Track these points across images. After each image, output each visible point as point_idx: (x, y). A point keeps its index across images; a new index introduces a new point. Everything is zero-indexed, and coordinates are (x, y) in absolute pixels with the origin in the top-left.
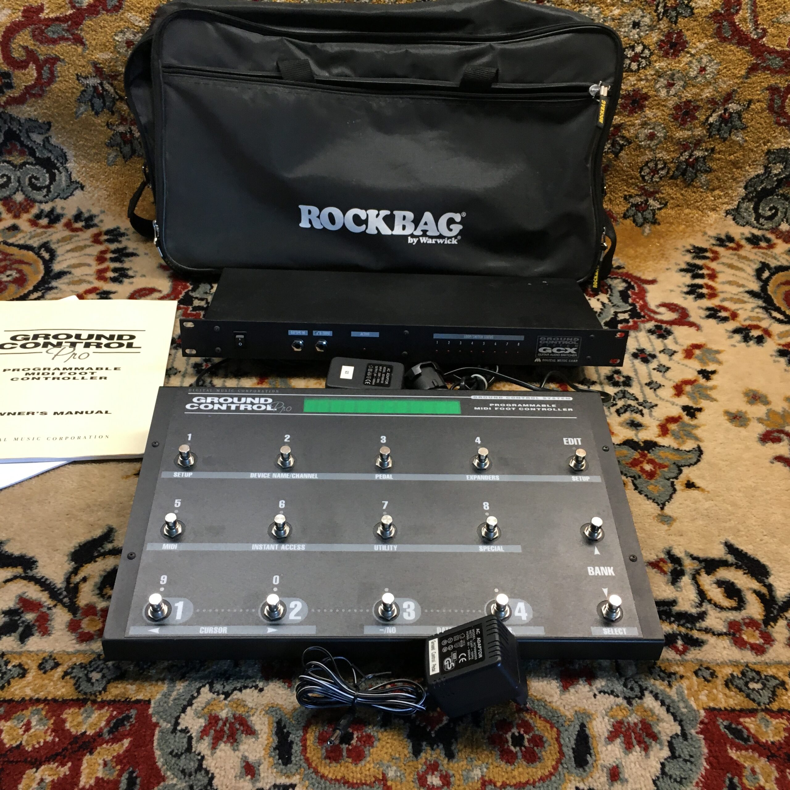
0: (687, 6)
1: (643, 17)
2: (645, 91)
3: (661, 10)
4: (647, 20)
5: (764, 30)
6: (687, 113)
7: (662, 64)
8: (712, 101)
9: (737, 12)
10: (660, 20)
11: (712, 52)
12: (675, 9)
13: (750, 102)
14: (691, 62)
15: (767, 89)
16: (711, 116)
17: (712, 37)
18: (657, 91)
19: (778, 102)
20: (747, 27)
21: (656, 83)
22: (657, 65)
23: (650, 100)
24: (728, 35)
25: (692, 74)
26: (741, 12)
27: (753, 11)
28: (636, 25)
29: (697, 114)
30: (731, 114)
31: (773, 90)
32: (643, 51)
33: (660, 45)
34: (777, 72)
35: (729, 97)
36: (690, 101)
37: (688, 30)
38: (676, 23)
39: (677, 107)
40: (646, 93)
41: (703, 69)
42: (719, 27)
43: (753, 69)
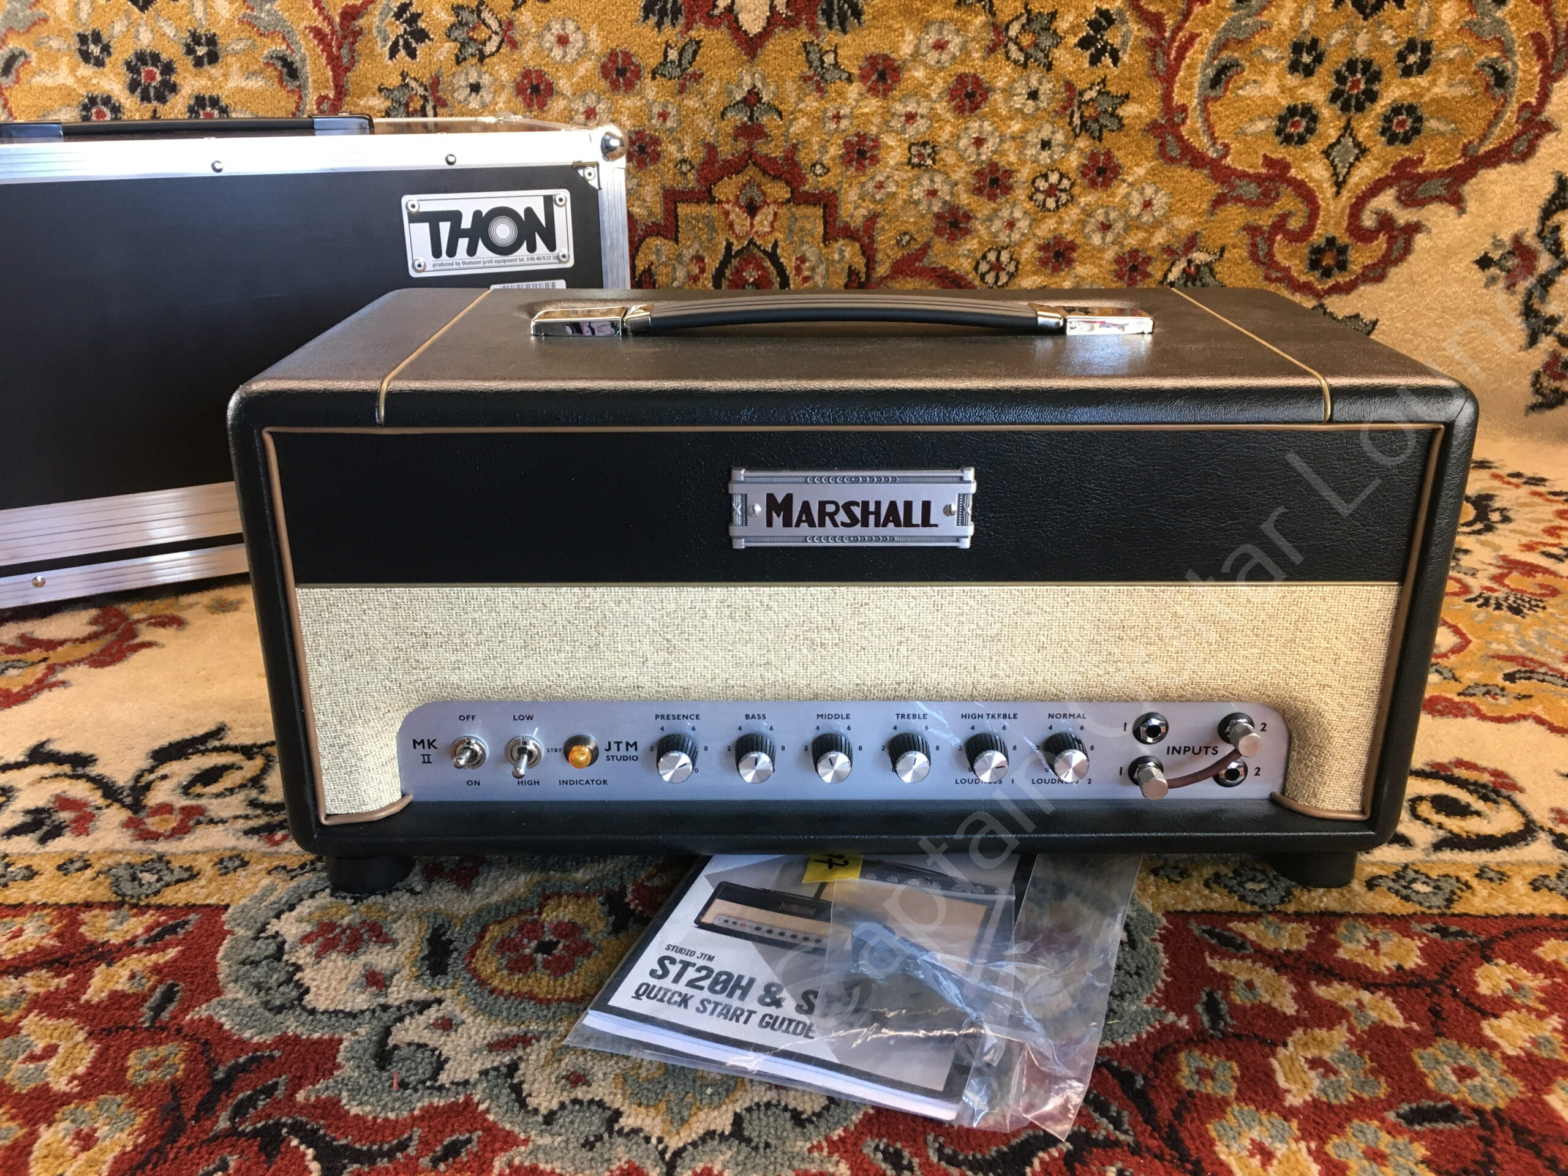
0: (1113, 115)
1: (1053, 133)
2: (1070, 238)
3: (1077, 121)
4: (1060, 137)
5: (1226, 146)
6: (1134, 268)
7: (1089, 198)
8: (1168, 250)
9: (1184, 122)
10: (1076, 136)
11: (1157, 179)
12: (1096, 120)
13: (1223, 250)
14: (1128, 194)
15: (1244, 229)
16: (1170, 270)
17: (1154, 158)
18: (1088, 237)
19: (1263, 247)
20: (1202, 142)
21: (1084, 227)
22: (1083, 200)
23: (1080, 251)
24: (1175, 153)
25: (1134, 211)
26: (1188, 122)
27: (1206, 120)
28: (1046, 145)
29: (1149, 269)
30: (1198, 267)
31: (1252, 230)
32: (1060, 181)
33: (1084, 171)
34: (1254, 205)
35: (1192, 242)
36: (1136, 251)
37: (1119, 149)
38: (1100, 139)
39: (1119, 260)
40: (1072, 242)
41: (1148, 204)
42: (1161, 144)
43: (1219, 202)
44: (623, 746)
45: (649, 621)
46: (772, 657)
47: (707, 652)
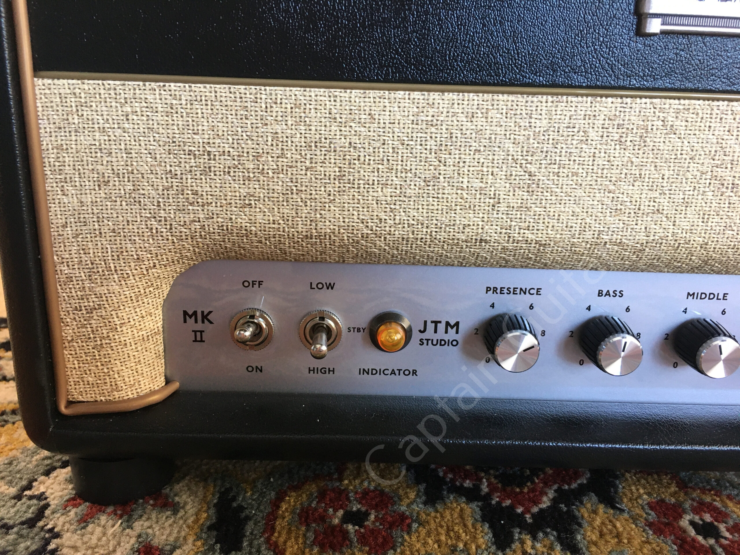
44: (441, 327)
45: (508, 145)
46: (664, 201)
47: (579, 192)
